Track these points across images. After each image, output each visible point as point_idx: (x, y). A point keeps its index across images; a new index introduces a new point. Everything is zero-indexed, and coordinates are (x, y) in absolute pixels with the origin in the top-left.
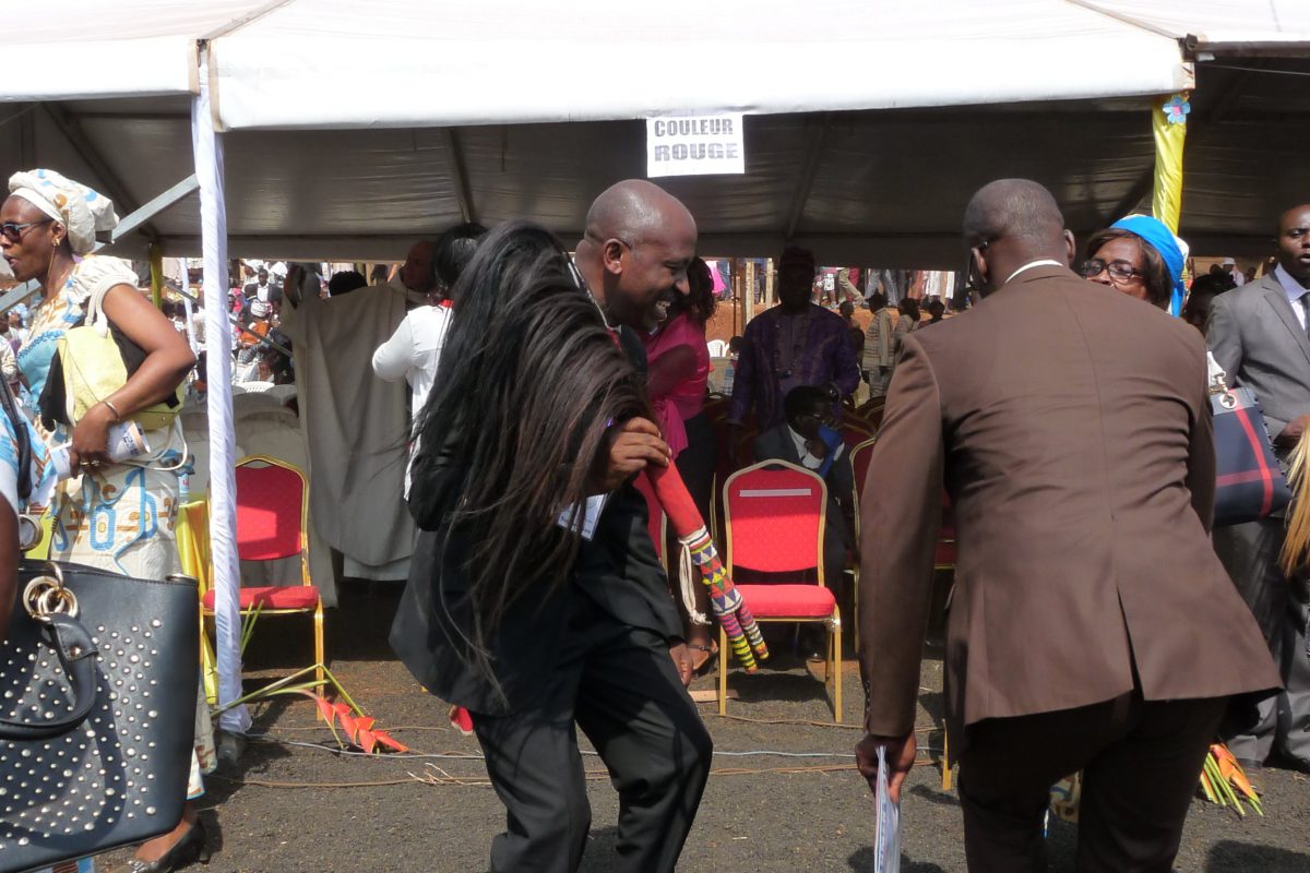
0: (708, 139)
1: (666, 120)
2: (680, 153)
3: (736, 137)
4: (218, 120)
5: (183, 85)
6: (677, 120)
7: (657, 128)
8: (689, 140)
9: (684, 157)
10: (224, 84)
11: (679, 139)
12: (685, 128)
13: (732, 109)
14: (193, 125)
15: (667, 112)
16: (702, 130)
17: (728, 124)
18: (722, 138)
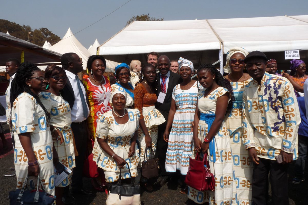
0: (294, 54)
1: (288, 51)
2: (290, 56)
3: (298, 53)
4: (223, 53)
5: (219, 48)
6: (289, 51)
7: (286, 52)
8: (291, 54)
9: (291, 57)
10: (225, 48)
11: (290, 54)
12: (291, 53)
13: (298, 50)
14: (219, 53)
15: (288, 50)
16: (293, 53)
17: (297, 52)
18: (296, 54)
